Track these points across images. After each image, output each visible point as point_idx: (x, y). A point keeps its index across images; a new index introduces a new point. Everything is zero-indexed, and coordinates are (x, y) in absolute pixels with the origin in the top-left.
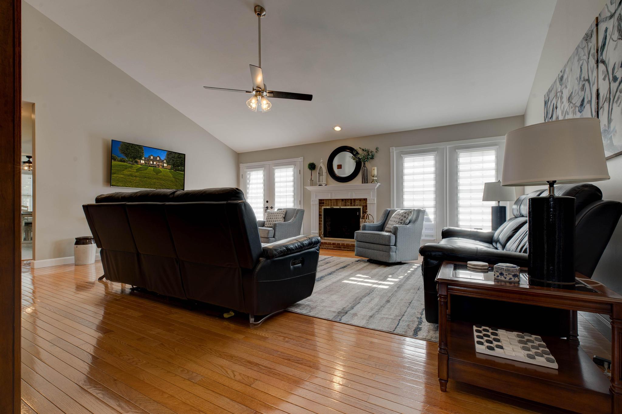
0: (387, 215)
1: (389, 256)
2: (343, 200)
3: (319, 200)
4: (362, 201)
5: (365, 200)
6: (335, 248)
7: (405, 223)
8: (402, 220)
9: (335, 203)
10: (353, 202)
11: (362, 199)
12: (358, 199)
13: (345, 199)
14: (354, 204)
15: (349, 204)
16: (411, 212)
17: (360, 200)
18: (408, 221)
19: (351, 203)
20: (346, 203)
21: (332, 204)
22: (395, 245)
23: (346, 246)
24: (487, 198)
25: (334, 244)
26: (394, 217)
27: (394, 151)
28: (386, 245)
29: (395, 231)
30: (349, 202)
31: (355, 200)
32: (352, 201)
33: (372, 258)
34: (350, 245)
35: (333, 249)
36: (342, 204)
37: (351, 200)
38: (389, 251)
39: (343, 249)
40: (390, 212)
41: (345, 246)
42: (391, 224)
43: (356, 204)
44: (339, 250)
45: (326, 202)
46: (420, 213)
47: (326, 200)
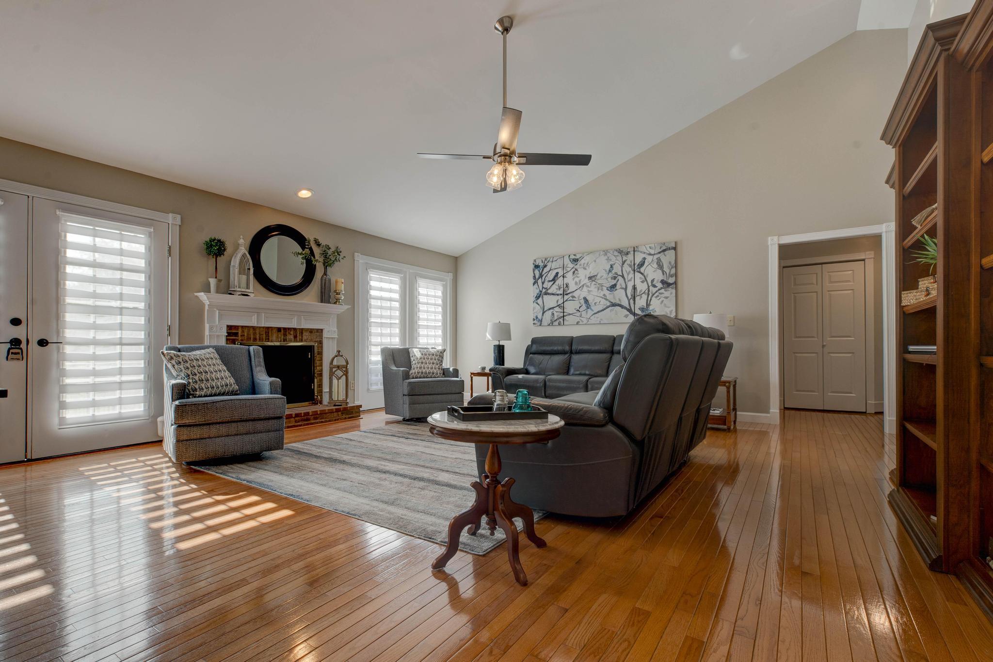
2: (279, 329)
3: (228, 326)
4: (315, 332)
5: (320, 331)
6: (298, 422)
9: (264, 335)
10: (298, 335)
11: (313, 329)
12: (307, 330)
13: (285, 329)
14: (300, 337)
15: (292, 337)
17: (311, 331)
19: (295, 337)
20: (285, 335)
21: (258, 337)
23: (320, 414)
25: (297, 415)
27: (361, 260)
30: (291, 334)
31: (302, 330)
32: (298, 333)
34: (327, 411)
35: (295, 426)
36: (277, 337)
37: (295, 329)
39: (313, 421)
41: (317, 414)
43: (305, 337)
44: (307, 424)
45: (243, 331)
47: (242, 327)
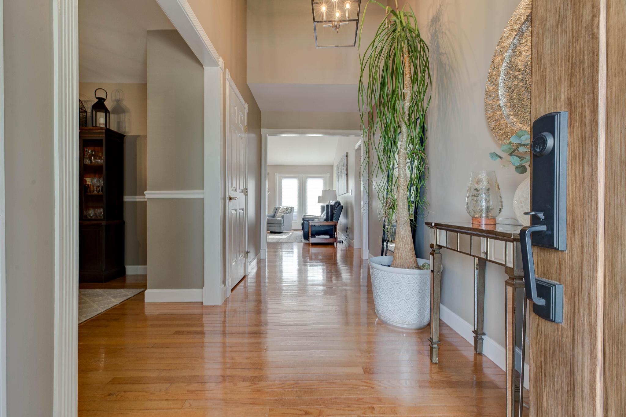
0: (276, 210)
1: (281, 229)
7: (286, 213)
8: (285, 212)
16: (289, 208)
18: (287, 212)
22: (283, 223)
24: (319, 202)
26: (280, 211)
27: (278, 176)
28: (279, 224)
29: (283, 217)
33: (272, 231)
38: (280, 227)
40: (277, 209)
42: (280, 214)
46: (292, 208)
